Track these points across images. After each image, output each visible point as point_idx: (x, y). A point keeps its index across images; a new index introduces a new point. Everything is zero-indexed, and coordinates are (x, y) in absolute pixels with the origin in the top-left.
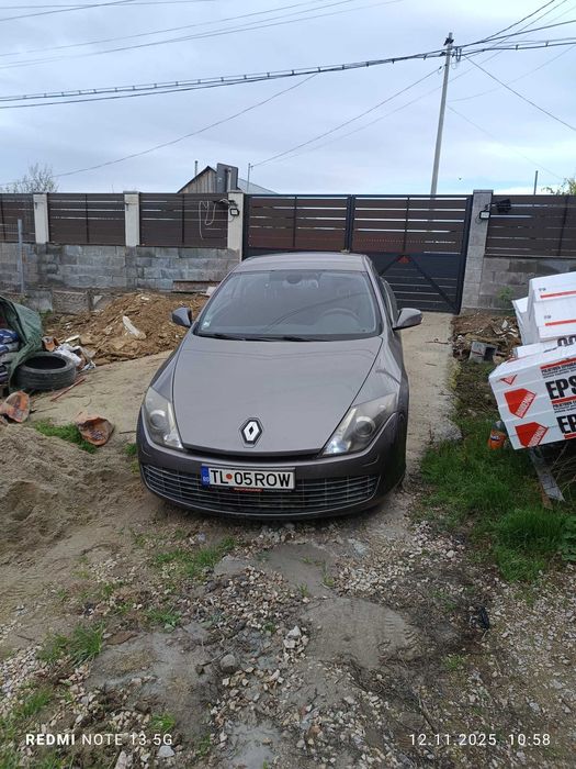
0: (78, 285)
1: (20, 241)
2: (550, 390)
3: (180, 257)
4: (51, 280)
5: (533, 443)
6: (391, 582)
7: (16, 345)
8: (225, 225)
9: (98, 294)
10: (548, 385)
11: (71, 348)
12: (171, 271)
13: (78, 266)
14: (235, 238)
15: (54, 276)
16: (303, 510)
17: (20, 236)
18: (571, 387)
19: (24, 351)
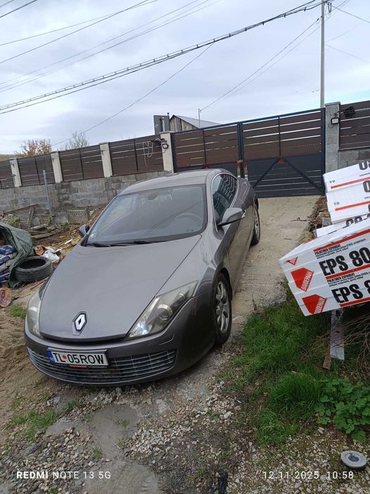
0: (80, 205)
1: (46, 183)
2: (324, 268)
3: (136, 180)
4: (66, 204)
5: (318, 311)
6: (167, 444)
7: (15, 254)
8: (161, 155)
9: (92, 210)
10: (321, 264)
11: (54, 251)
13: (79, 194)
14: (168, 163)
15: (67, 202)
16: (121, 379)
17: (45, 180)
18: (338, 265)
19: (17, 258)
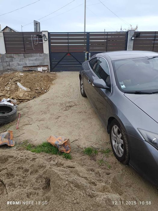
3: (25, 57)
8: (42, 44)
12: (21, 63)
14: (46, 49)
